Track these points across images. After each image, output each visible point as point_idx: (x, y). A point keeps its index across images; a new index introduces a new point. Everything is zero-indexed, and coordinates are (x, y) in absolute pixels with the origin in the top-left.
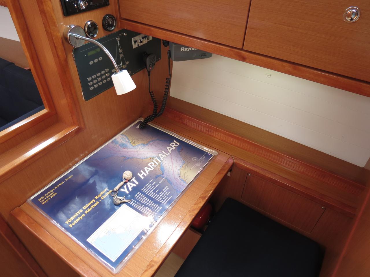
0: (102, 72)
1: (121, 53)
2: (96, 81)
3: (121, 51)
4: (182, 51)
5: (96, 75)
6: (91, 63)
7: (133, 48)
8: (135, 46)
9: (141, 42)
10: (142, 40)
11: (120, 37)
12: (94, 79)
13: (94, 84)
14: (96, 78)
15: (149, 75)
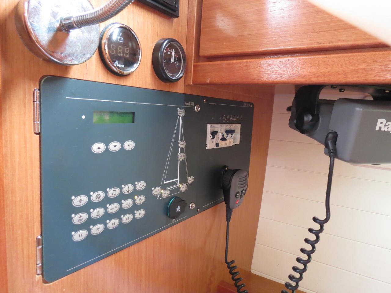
0: (127, 187)
1: (182, 151)
2: (101, 211)
3: (182, 144)
4: (377, 129)
5: (106, 192)
6: (98, 147)
7: (207, 148)
8: (210, 144)
9: (223, 139)
10: (225, 136)
11: (186, 109)
12: (95, 205)
13: (91, 222)
14: (103, 204)
15: (228, 219)
